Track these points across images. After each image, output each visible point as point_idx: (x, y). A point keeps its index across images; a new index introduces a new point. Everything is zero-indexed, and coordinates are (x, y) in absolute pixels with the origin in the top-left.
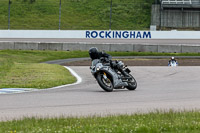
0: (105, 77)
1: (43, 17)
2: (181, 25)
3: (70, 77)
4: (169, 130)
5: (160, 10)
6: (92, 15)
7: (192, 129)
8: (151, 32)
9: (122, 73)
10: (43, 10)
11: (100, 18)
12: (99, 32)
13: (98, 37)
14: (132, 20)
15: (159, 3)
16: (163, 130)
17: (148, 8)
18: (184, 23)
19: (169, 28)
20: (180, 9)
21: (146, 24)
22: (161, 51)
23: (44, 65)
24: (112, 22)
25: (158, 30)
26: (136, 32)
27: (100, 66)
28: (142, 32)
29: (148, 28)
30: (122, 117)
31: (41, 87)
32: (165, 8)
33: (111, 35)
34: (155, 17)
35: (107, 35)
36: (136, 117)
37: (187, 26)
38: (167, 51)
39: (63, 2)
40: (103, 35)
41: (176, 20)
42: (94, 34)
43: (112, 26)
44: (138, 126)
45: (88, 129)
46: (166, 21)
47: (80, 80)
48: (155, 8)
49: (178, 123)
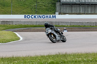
0: (53, 36)
1: (3, 9)
2: (70, 12)
3: (16, 37)
4: (65, 62)
5: (60, 5)
6: (27, 7)
7: (76, 62)
8: (56, 15)
9: (60, 34)
10: (4, 5)
11: (31, 9)
12: (30, 15)
13: (30, 18)
14: (47, 10)
15: (60, 1)
16: (62, 63)
17: (55, 4)
18: (72, 11)
19: (65, 14)
20: (70, 4)
21: (53, 12)
22: (61, 24)
23: (4, 31)
24: (37, 11)
25: (59, 14)
26: (49, 15)
27: (50, 31)
28: (51, 16)
29: (55, 13)
30: (42, 56)
31: (3, 42)
32: (63, 4)
33: (36, 17)
34: (58, 8)
35: (35, 17)
36: (49, 56)
37: (73, 12)
38: (64, 24)
39: (13, 1)
40: (33, 17)
41: (68, 9)
42: (28, 17)
43: (37, 13)
44: (50, 61)
45: (25, 62)
46: (63, 10)
47: (21, 39)
48: (58, 4)
49: (69, 59)
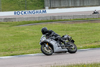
6: (15, 4)
8: (46, 10)
11: (19, 5)
29: (44, 8)
37: (62, 6)
40: (23, 13)
41: (57, 3)
42: (18, 13)
